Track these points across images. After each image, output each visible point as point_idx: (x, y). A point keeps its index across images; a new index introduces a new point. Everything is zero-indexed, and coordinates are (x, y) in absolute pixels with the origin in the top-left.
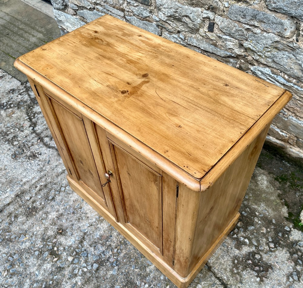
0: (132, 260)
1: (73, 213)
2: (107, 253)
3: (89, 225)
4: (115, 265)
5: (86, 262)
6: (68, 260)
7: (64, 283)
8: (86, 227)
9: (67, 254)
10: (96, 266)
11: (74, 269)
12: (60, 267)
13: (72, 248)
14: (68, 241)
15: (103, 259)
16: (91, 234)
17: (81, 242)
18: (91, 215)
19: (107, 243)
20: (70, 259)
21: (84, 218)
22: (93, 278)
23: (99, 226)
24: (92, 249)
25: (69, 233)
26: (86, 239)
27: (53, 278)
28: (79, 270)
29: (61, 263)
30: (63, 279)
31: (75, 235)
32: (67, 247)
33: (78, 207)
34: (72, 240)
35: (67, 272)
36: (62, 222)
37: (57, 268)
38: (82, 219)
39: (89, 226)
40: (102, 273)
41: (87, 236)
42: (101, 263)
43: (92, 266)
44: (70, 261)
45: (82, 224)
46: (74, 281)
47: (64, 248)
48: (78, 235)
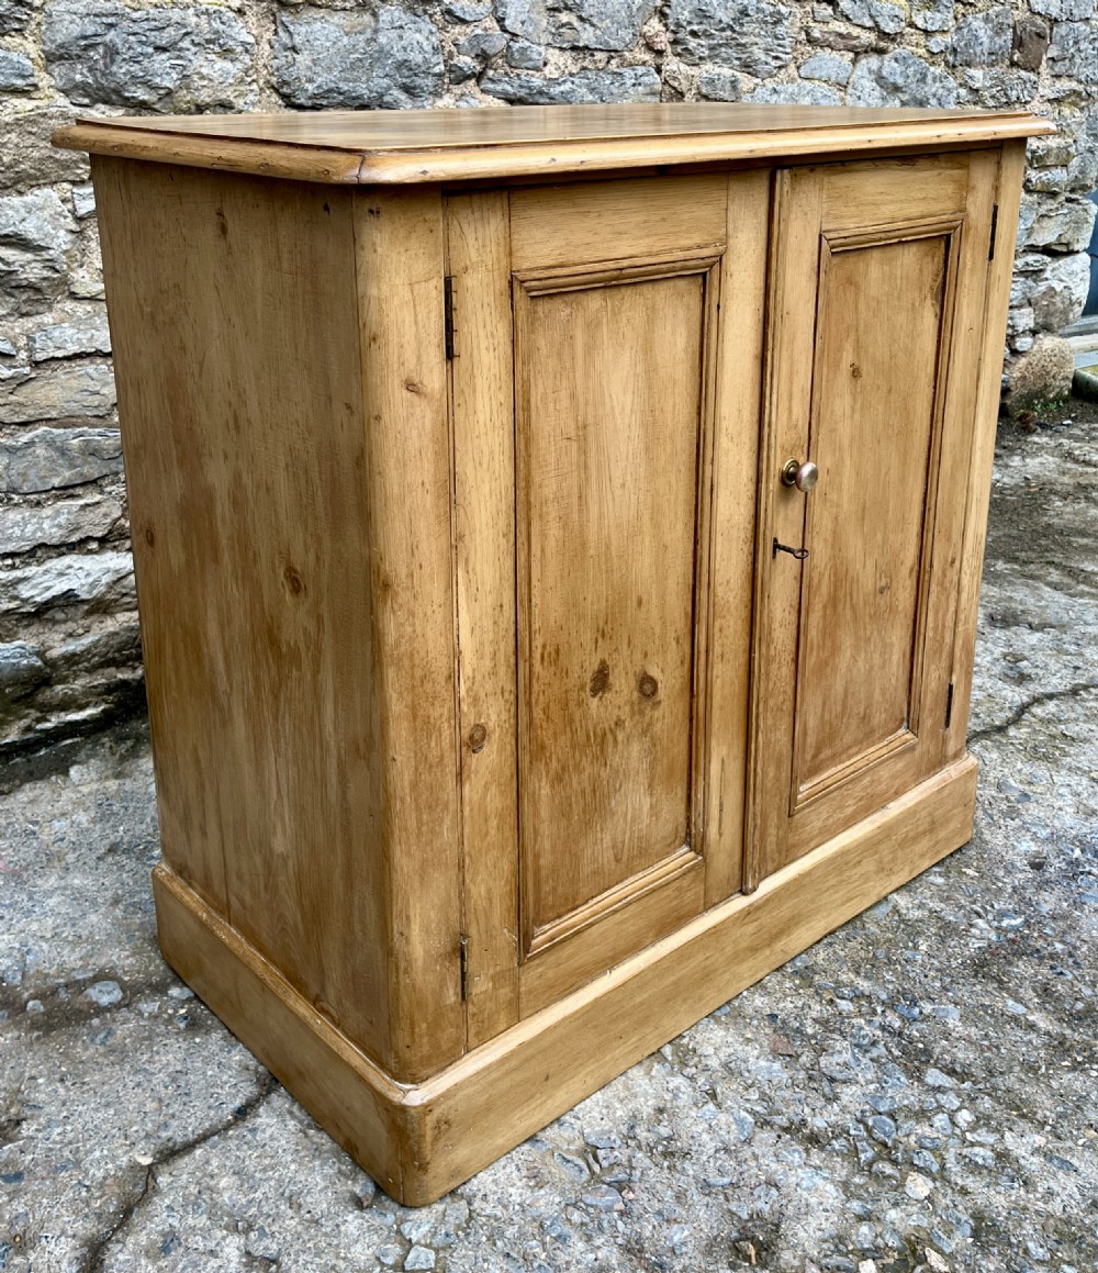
0: (881, 953)
1: (620, 1187)
2: (863, 1033)
3: (711, 1106)
4: (917, 1010)
5: (922, 1115)
6: (927, 1198)
7: (1056, 1207)
8: (723, 1117)
9: (896, 1205)
10: (934, 1076)
11: (973, 1168)
12: (976, 1233)
13: (857, 1180)
14: (813, 1201)
15: (897, 1053)
16: (764, 1097)
17: (814, 1140)
18: (646, 1093)
19: (810, 1031)
20: (919, 1186)
21: (664, 1131)
22: (995, 1089)
23: (714, 1063)
24: (848, 1094)
25: (760, 1205)
26: (796, 1120)
27: (1041, 1262)
28: (972, 1145)
29: (949, 1233)
30: (1037, 1212)
31: (774, 1166)
32: (855, 1206)
33: (582, 1164)
34: (804, 1184)
35: (998, 1199)
36: (684, 1244)
37: (982, 1247)
38: (670, 1139)
39: (719, 1106)
40: (964, 1055)
41: (779, 1113)
42: (916, 1059)
43: (939, 1089)
44: (931, 1185)
45: (705, 1137)
46: (1034, 1163)
47: (860, 1219)
48: (776, 1156)
